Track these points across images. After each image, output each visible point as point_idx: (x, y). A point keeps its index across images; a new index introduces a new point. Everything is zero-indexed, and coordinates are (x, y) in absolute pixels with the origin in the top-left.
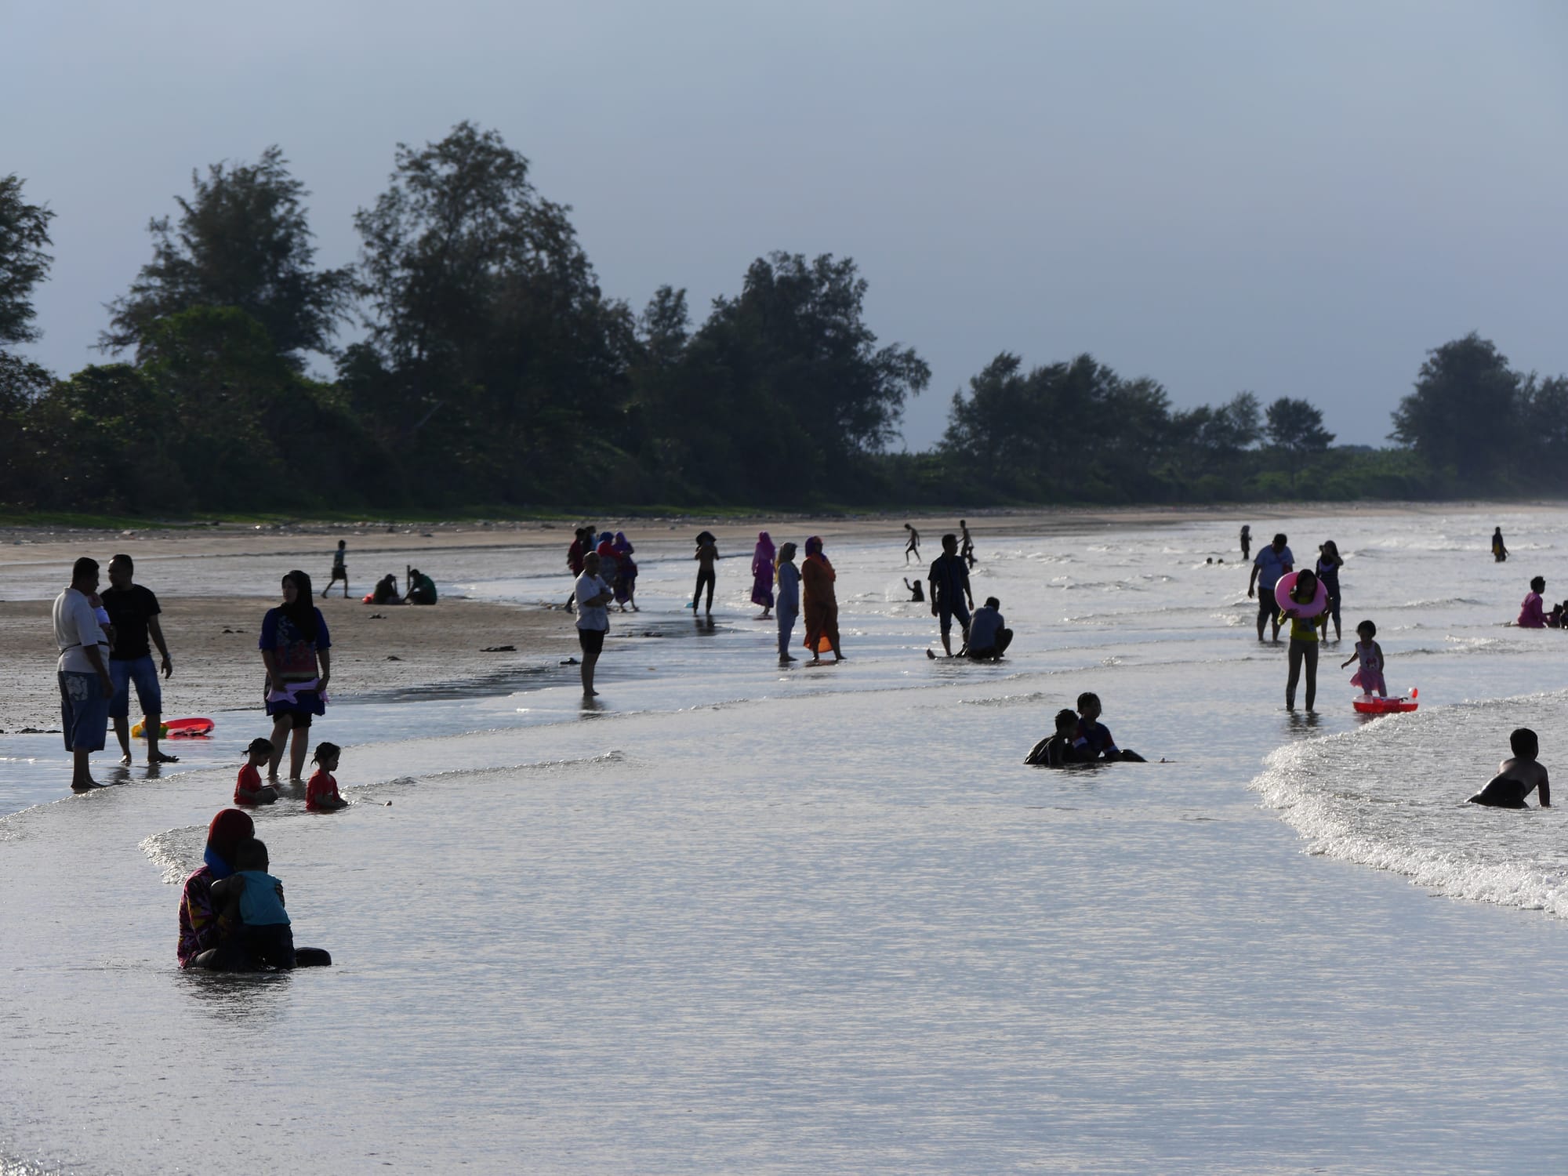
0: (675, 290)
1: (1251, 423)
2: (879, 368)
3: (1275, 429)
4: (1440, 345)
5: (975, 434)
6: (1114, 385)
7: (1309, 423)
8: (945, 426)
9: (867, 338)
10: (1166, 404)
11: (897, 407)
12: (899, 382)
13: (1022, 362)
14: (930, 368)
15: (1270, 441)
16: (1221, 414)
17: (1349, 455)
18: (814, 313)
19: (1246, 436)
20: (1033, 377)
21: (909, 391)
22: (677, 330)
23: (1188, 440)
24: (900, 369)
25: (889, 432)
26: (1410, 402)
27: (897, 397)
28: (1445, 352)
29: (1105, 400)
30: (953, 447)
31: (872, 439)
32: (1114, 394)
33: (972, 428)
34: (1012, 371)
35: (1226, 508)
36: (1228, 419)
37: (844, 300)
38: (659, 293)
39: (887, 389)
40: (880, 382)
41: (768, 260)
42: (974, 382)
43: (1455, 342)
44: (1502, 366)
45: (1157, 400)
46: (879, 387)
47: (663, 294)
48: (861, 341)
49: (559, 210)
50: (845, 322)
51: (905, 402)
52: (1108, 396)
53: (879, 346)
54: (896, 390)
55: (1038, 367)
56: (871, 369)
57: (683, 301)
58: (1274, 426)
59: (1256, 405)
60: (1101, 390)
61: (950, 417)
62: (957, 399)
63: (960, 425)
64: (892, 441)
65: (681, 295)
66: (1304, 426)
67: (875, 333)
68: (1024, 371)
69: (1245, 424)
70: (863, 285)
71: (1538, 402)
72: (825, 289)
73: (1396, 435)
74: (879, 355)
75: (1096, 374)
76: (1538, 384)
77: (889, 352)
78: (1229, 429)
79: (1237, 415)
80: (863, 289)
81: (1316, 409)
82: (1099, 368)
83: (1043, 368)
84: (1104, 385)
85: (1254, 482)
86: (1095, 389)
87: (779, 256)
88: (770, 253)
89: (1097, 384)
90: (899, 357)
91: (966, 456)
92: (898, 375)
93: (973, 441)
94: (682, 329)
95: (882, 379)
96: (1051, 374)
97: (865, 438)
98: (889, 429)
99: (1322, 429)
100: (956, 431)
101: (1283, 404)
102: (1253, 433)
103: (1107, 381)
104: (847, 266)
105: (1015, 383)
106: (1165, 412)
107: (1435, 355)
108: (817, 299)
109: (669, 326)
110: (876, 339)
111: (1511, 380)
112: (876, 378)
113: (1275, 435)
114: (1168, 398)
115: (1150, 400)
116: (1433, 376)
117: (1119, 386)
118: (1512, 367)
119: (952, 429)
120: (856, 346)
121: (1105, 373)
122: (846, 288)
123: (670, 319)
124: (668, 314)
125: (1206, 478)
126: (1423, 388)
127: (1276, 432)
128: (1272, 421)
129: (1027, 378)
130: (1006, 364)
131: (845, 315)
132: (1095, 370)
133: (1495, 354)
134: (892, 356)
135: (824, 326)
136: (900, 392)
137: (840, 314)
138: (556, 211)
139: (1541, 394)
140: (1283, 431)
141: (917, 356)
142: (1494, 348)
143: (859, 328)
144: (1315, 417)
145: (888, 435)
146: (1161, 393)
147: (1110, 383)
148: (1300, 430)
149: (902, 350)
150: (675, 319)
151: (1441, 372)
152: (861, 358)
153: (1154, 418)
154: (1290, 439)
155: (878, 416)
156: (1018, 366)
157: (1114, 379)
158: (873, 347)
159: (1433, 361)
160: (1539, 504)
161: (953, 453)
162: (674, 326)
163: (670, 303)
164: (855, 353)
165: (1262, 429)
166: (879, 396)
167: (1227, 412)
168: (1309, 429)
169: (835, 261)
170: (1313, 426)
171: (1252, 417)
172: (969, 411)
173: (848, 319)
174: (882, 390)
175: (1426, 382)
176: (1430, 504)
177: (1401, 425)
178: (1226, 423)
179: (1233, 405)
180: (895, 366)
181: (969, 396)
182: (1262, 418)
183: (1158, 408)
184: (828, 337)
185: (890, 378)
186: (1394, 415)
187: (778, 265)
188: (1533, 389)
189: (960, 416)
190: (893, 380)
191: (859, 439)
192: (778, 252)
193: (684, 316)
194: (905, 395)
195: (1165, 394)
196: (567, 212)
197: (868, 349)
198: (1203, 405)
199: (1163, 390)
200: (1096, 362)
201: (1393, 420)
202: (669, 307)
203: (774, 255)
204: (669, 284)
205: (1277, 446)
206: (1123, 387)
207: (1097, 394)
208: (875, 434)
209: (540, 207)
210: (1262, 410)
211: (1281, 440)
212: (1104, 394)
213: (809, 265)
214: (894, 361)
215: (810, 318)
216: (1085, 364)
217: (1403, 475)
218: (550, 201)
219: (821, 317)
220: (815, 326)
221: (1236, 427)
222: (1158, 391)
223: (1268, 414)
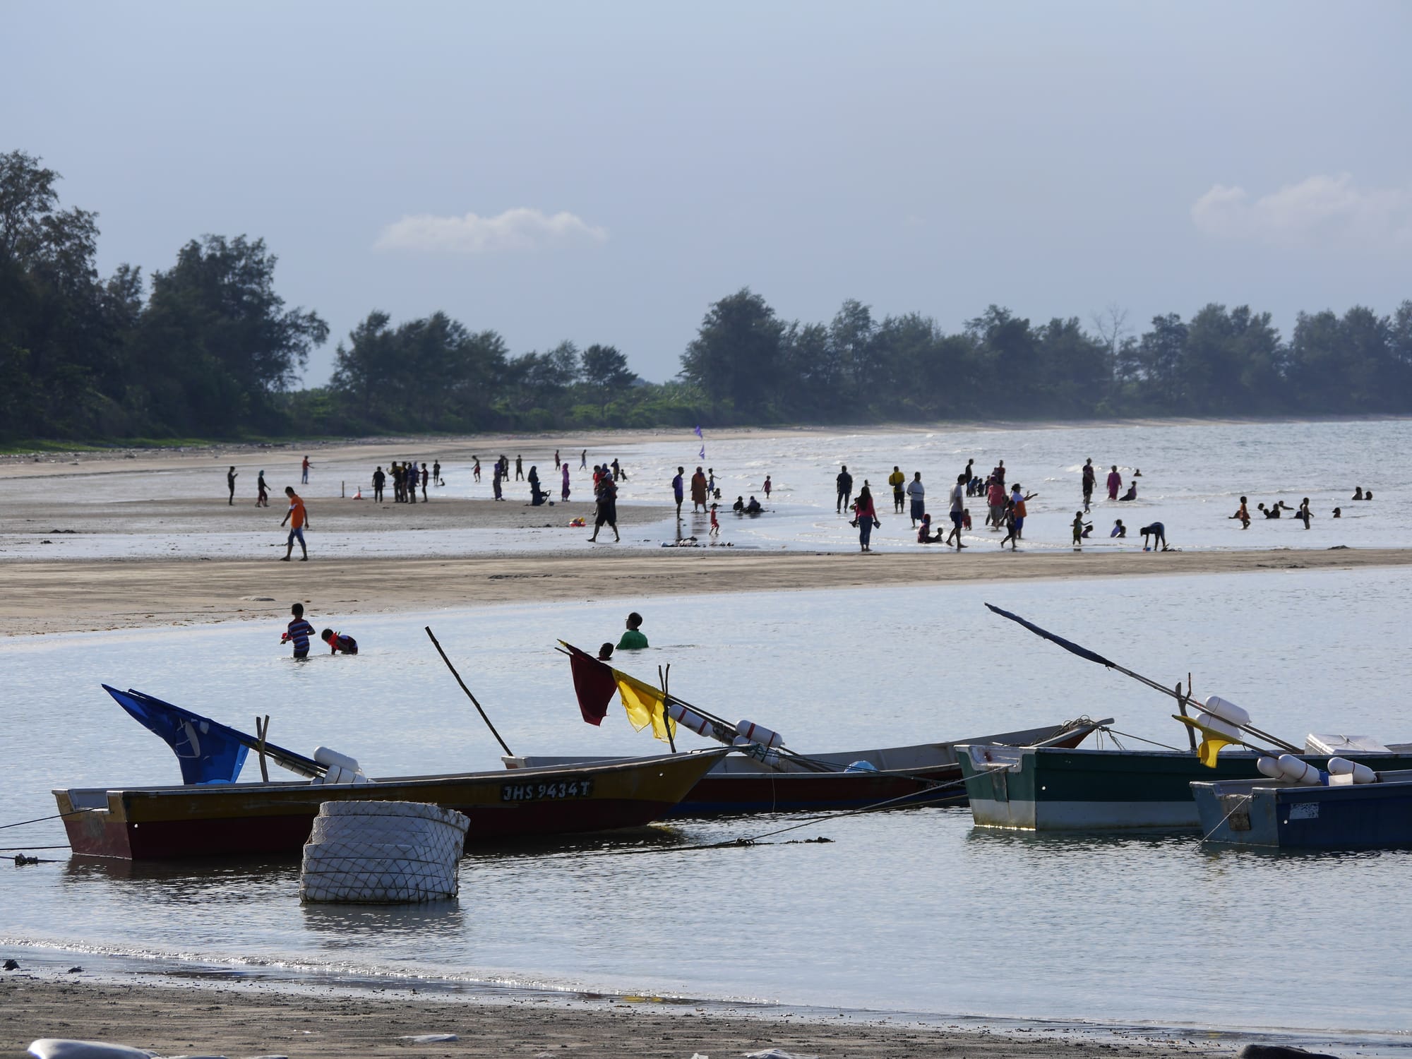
0: (132, 268)
1: (571, 366)
2: (289, 326)
3: (588, 370)
4: (719, 300)
5: (356, 377)
6: (464, 337)
7: (616, 365)
8: (331, 372)
9: (277, 302)
10: (505, 351)
11: (303, 358)
12: (306, 338)
13: (391, 318)
14: (329, 327)
15: (584, 380)
16: (546, 359)
17: (647, 391)
18: (234, 284)
19: (565, 376)
20: (400, 331)
21: (312, 345)
22: (135, 299)
23: (520, 380)
24: (305, 327)
25: (292, 377)
26: (696, 346)
27: (302, 350)
28: (724, 306)
29: (456, 348)
30: (337, 388)
31: (278, 383)
32: (464, 344)
33: (354, 373)
34: (384, 326)
35: (553, 435)
36: (552, 362)
37: (258, 272)
38: (119, 269)
39: (295, 343)
40: (289, 337)
41: (200, 241)
42: (352, 335)
43: (731, 297)
44: (769, 315)
45: (497, 348)
46: (288, 342)
47: (123, 270)
48: (272, 304)
49: (89, 216)
50: (259, 290)
51: (309, 354)
52: (459, 345)
53: (287, 309)
54: (302, 344)
55: (403, 323)
56: (282, 326)
57: (138, 276)
58: (588, 367)
59: (574, 351)
60: (453, 341)
61: (334, 364)
62: (340, 350)
63: (343, 371)
64: (294, 384)
65: (137, 271)
66: (612, 367)
67: (284, 299)
68: (393, 325)
69: (566, 366)
70: (273, 259)
71: (800, 345)
72: (243, 262)
73: (684, 374)
74: (286, 316)
75: (449, 327)
76: (800, 330)
77: (295, 313)
78: (553, 370)
79: (559, 359)
80: (274, 262)
81: (621, 354)
82: (451, 322)
83: (408, 324)
84: (456, 336)
85: (571, 414)
86: (448, 340)
87: (209, 238)
88: (201, 236)
89: (450, 335)
90: (304, 317)
91: (347, 396)
92: (304, 332)
93: (354, 383)
94: (138, 298)
95: (290, 336)
96: (415, 327)
97: (272, 382)
98: (291, 375)
99: (626, 370)
100: (339, 376)
101: (595, 349)
102: (572, 374)
103: (458, 333)
104: (258, 246)
105: (387, 335)
106: (503, 358)
107: (716, 308)
108: (237, 271)
109: (128, 295)
110: (284, 303)
111: (777, 328)
112: (285, 334)
113: (588, 375)
114: (505, 347)
115: (491, 348)
116: (714, 324)
117: (468, 337)
118: (778, 316)
119: (337, 374)
120: (268, 308)
121: (456, 327)
122: (261, 262)
123: (129, 289)
124: (127, 286)
125: (536, 411)
126: (706, 334)
127: (590, 372)
128: (586, 363)
129: (395, 333)
130: (378, 320)
131: (259, 284)
132: (448, 324)
133: (764, 306)
134: (298, 317)
135: (243, 292)
136: (306, 345)
137: (256, 283)
138: (86, 217)
139: (803, 338)
140: (595, 372)
141: (319, 317)
142: (764, 302)
143: (271, 294)
144: (621, 360)
145: (290, 380)
146: (500, 342)
147: (460, 336)
148: (610, 371)
149: (306, 312)
150: (133, 290)
151: (719, 321)
152: (273, 318)
153: (495, 362)
154: (600, 378)
155: (283, 365)
156: (388, 321)
157: (464, 332)
158: (282, 310)
159: (714, 312)
160: (801, 430)
161: (336, 394)
162: (132, 295)
163: (129, 277)
164: (267, 314)
165: (579, 371)
166: (290, 349)
167: (551, 357)
168: (616, 370)
169: (249, 242)
170: (620, 367)
171: (572, 361)
172: (349, 360)
173: (262, 288)
174: (291, 344)
175: (708, 330)
176: (714, 430)
177: (688, 365)
178: (550, 366)
179: (557, 351)
180: (301, 325)
181: (349, 347)
182: (579, 363)
183: (497, 355)
184: (246, 302)
185: (297, 334)
186: (682, 357)
187: (208, 245)
188: (796, 335)
189: (342, 363)
190: (300, 336)
191: (267, 382)
192: (208, 235)
193: (140, 287)
194: (310, 349)
195: (503, 343)
196: (94, 217)
197: (279, 311)
198: (531, 351)
199: (501, 340)
200: (449, 318)
201: (682, 361)
202: (128, 281)
203: (205, 237)
204: (127, 263)
205: (590, 383)
206: (471, 338)
207: (450, 344)
208: (280, 378)
209: (74, 214)
210: (578, 356)
211: (593, 379)
212: (455, 344)
213: (229, 245)
214: (300, 321)
215: (233, 285)
216: (440, 321)
217: (691, 406)
218: (82, 209)
219: (240, 286)
220: (236, 292)
221: (558, 369)
222: (498, 340)
223: (583, 357)
